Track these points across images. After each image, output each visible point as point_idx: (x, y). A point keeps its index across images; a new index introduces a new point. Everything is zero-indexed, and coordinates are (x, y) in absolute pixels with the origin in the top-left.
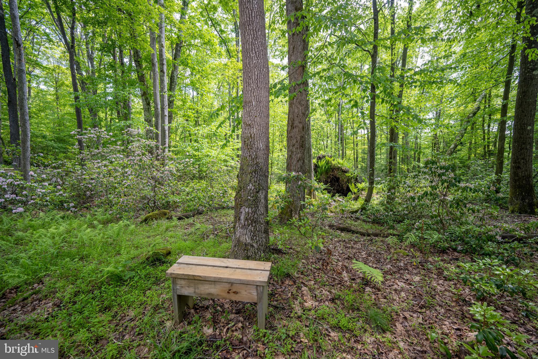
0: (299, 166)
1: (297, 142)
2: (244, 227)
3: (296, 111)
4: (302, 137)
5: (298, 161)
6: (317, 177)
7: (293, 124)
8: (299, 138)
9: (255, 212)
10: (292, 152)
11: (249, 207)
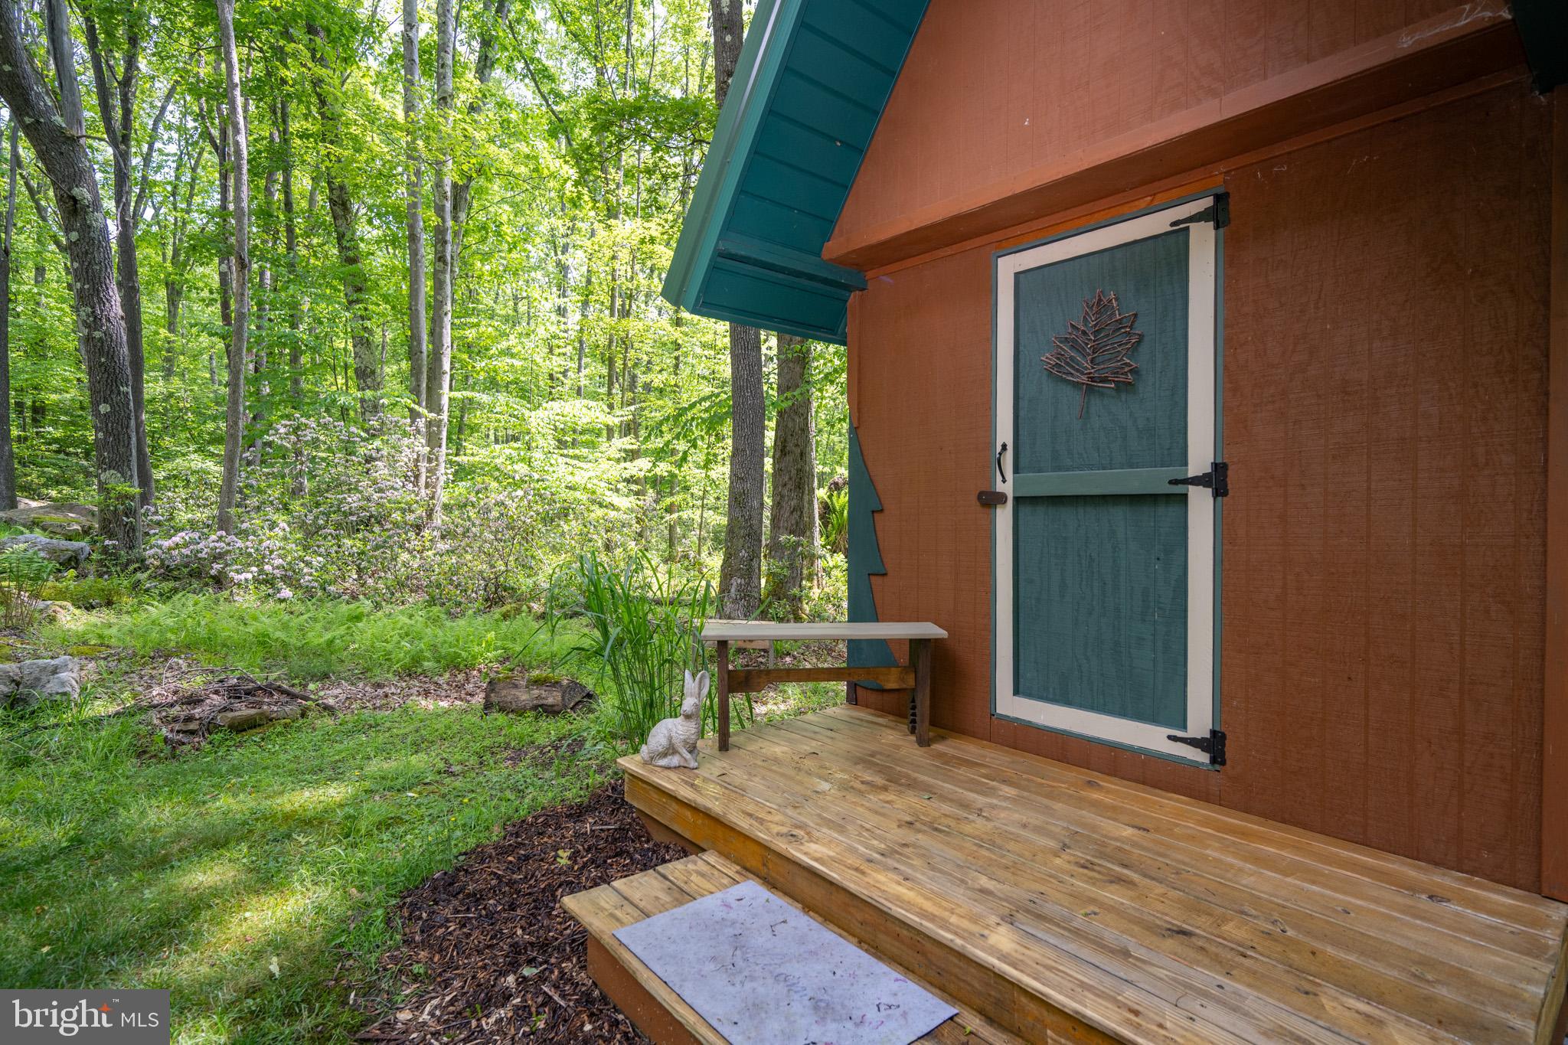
0: (793, 522)
1: (790, 479)
2: (735, 601)
3: (790, 425)
4: (799, 471)
5: (792, 512)
6: (827, 537)
7: (785, 447)
8: (794, 472)
9: (748, 584)
10: (782, 497)
11: (741, 577)
